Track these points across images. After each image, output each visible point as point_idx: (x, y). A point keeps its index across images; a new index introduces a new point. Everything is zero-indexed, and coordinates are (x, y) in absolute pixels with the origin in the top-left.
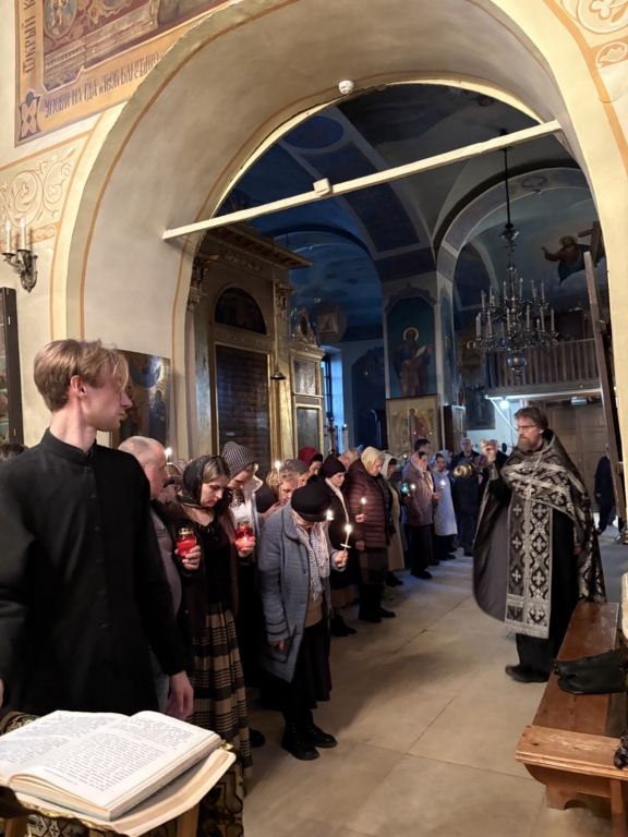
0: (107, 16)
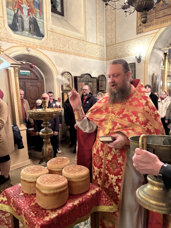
0: (162, 9)
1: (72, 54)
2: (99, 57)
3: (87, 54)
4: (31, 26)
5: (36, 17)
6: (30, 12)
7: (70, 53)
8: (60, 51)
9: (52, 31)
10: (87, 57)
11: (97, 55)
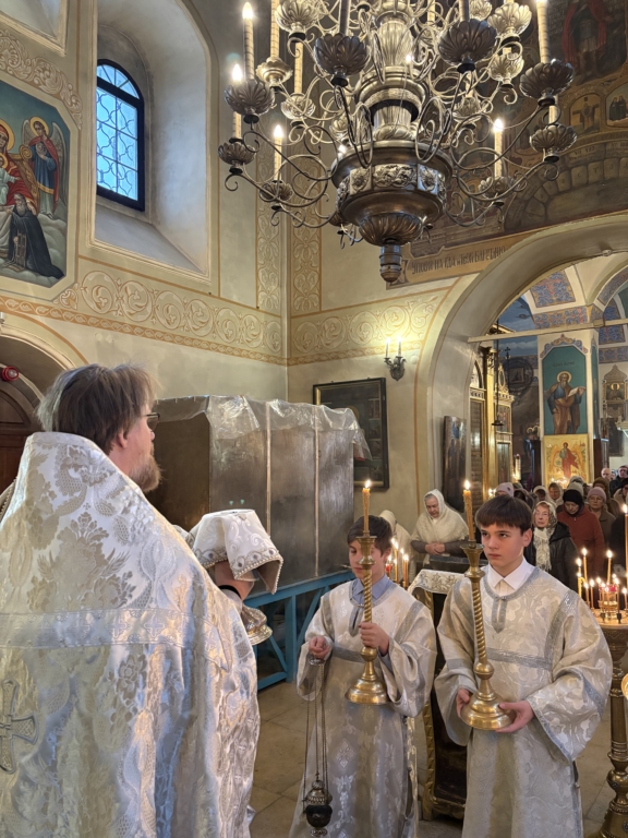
1: (164, 340)
2: (263, 352)
3: (222, 340)
4: (16, 239)
5: (38, 211)
6: (16, 192)
7: (160, 335)
8: (119, 327)
9: (96, 259)
10: (222, 350)
11: (255, 344)
